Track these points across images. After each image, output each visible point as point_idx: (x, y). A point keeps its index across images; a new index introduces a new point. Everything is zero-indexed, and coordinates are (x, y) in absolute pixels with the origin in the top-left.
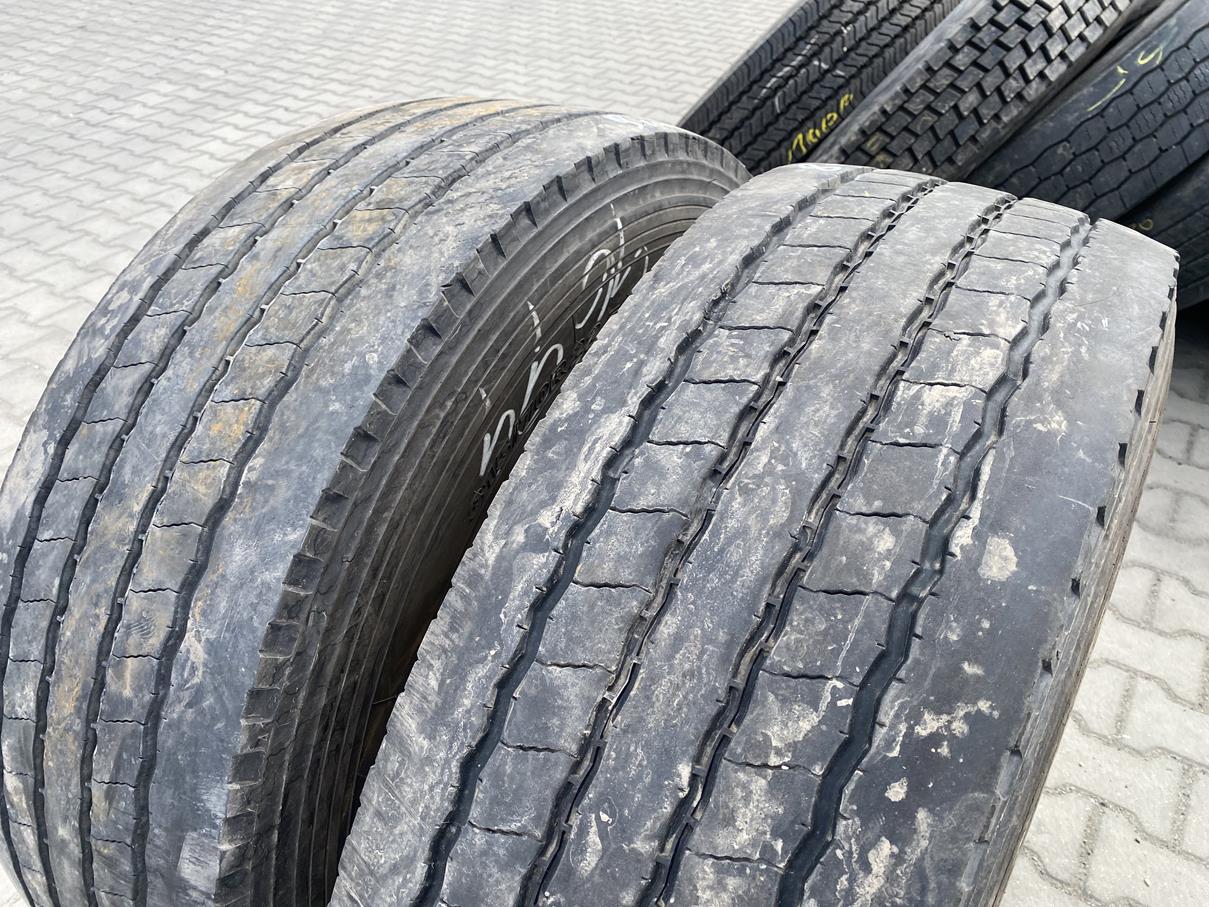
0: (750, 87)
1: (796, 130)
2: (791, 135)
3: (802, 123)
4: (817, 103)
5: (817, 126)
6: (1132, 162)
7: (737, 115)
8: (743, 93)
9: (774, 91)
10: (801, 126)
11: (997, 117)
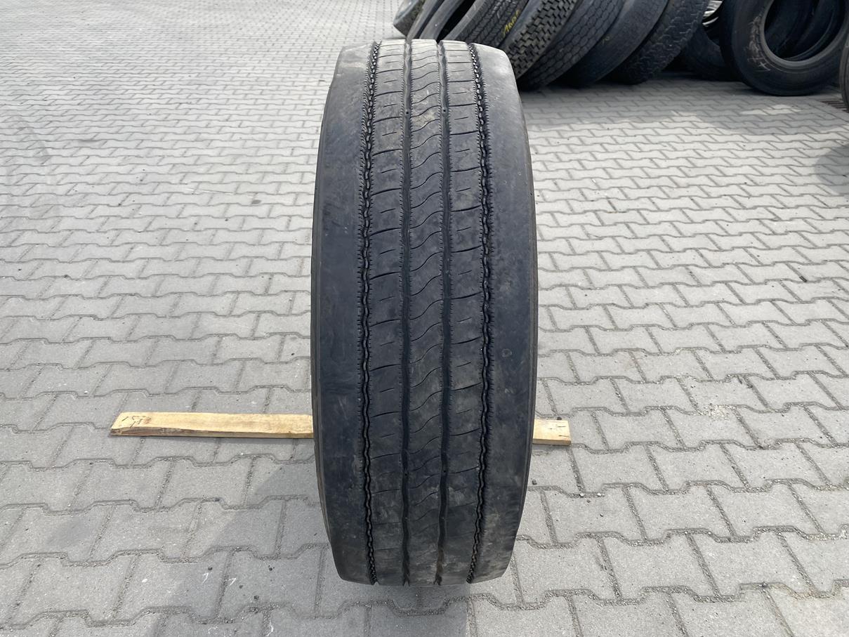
0: (488, 11)
1: (505, 24)
2: (503, 27)
3: (507, 21)
4: (510, 14)
5: (511, 22)
6: (603, 18)
7: (485, 21)
8: (486, 13)
9: (496, 11)
10: (506, 23)
11: (569, 9)
